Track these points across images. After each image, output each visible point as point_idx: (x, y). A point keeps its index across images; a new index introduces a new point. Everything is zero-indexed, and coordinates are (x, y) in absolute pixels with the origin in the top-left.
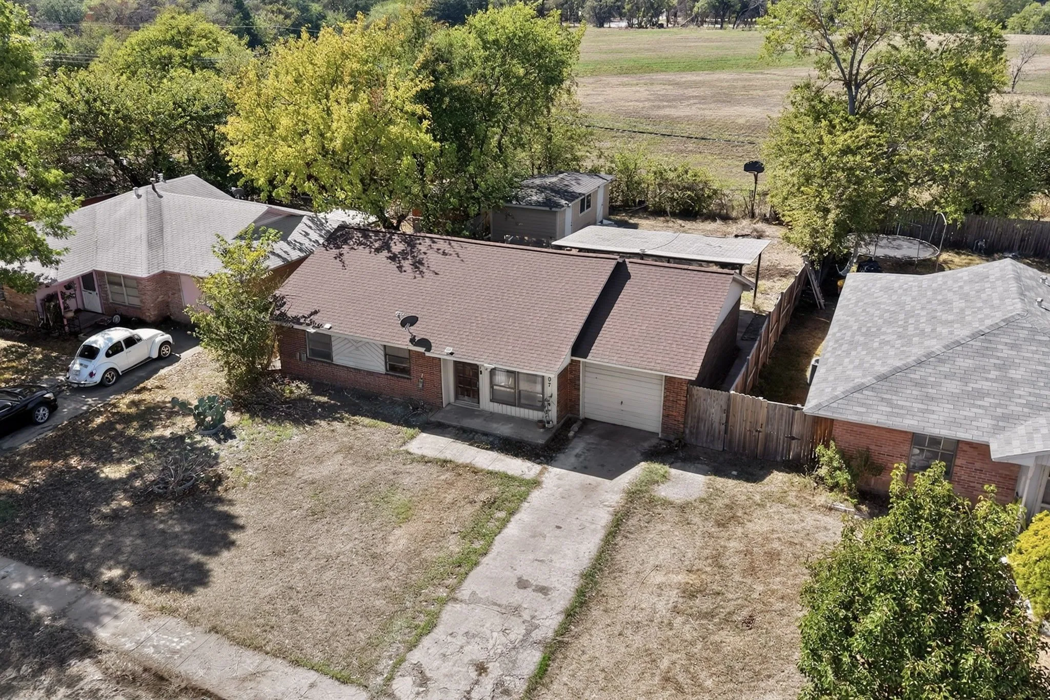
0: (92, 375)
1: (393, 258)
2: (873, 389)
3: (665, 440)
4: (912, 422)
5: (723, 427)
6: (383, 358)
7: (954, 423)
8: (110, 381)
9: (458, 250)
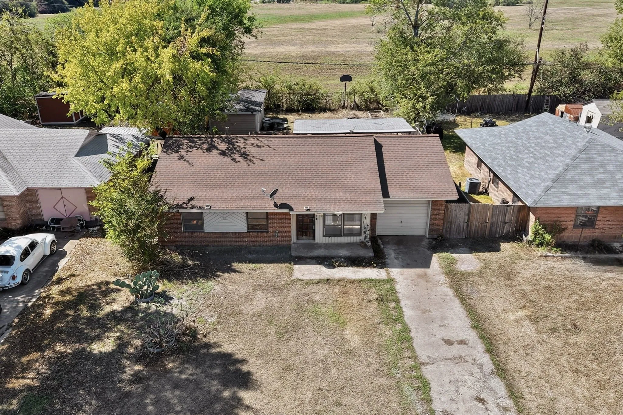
0: (14, 278)
1: (223, 153)
2: (555, 188)
3: (431, 239)
4: (584, 201)
5: (466, 224)
6: (246, 222)
7: (601, 198)
8: (27, 279)
9: (266, 142)
